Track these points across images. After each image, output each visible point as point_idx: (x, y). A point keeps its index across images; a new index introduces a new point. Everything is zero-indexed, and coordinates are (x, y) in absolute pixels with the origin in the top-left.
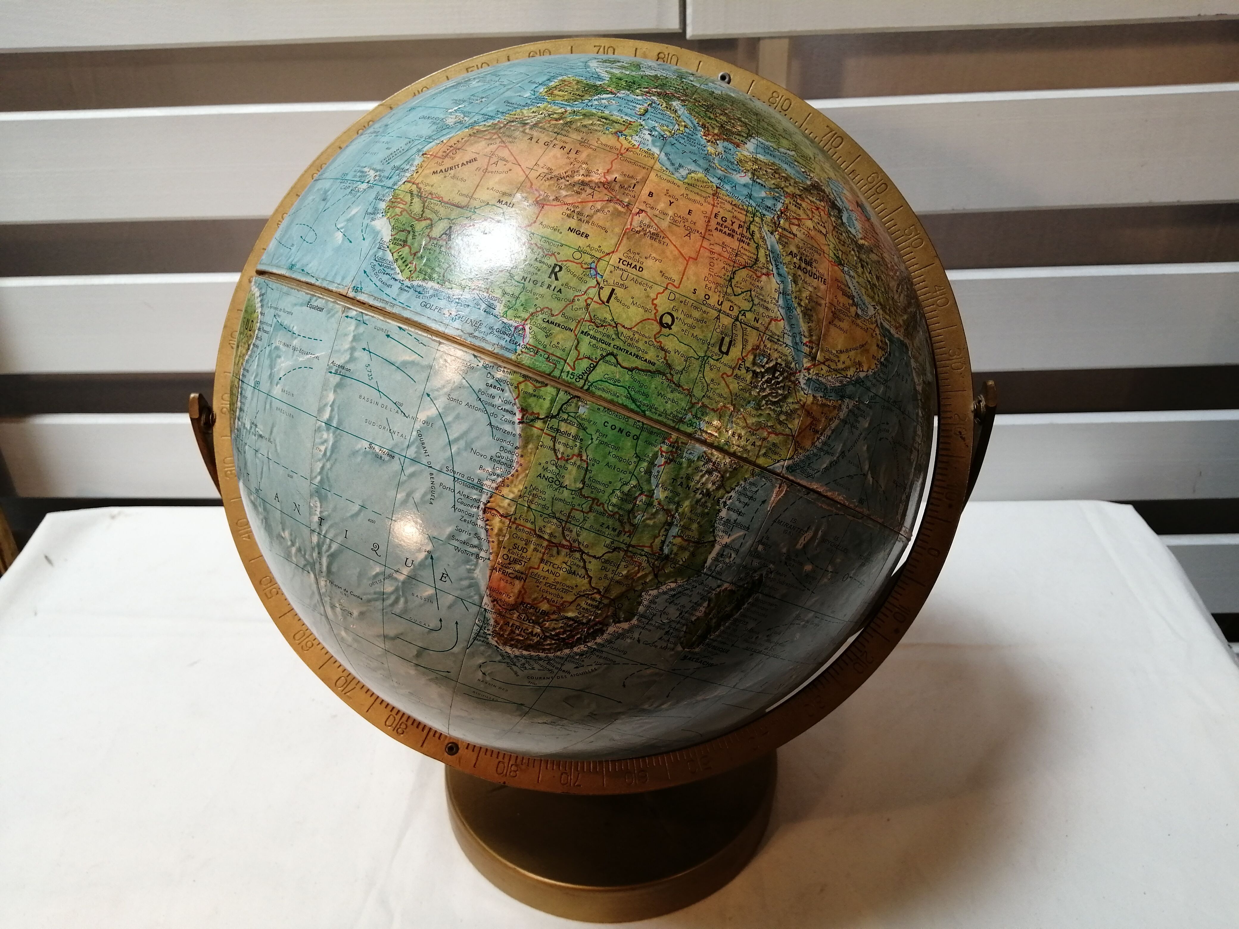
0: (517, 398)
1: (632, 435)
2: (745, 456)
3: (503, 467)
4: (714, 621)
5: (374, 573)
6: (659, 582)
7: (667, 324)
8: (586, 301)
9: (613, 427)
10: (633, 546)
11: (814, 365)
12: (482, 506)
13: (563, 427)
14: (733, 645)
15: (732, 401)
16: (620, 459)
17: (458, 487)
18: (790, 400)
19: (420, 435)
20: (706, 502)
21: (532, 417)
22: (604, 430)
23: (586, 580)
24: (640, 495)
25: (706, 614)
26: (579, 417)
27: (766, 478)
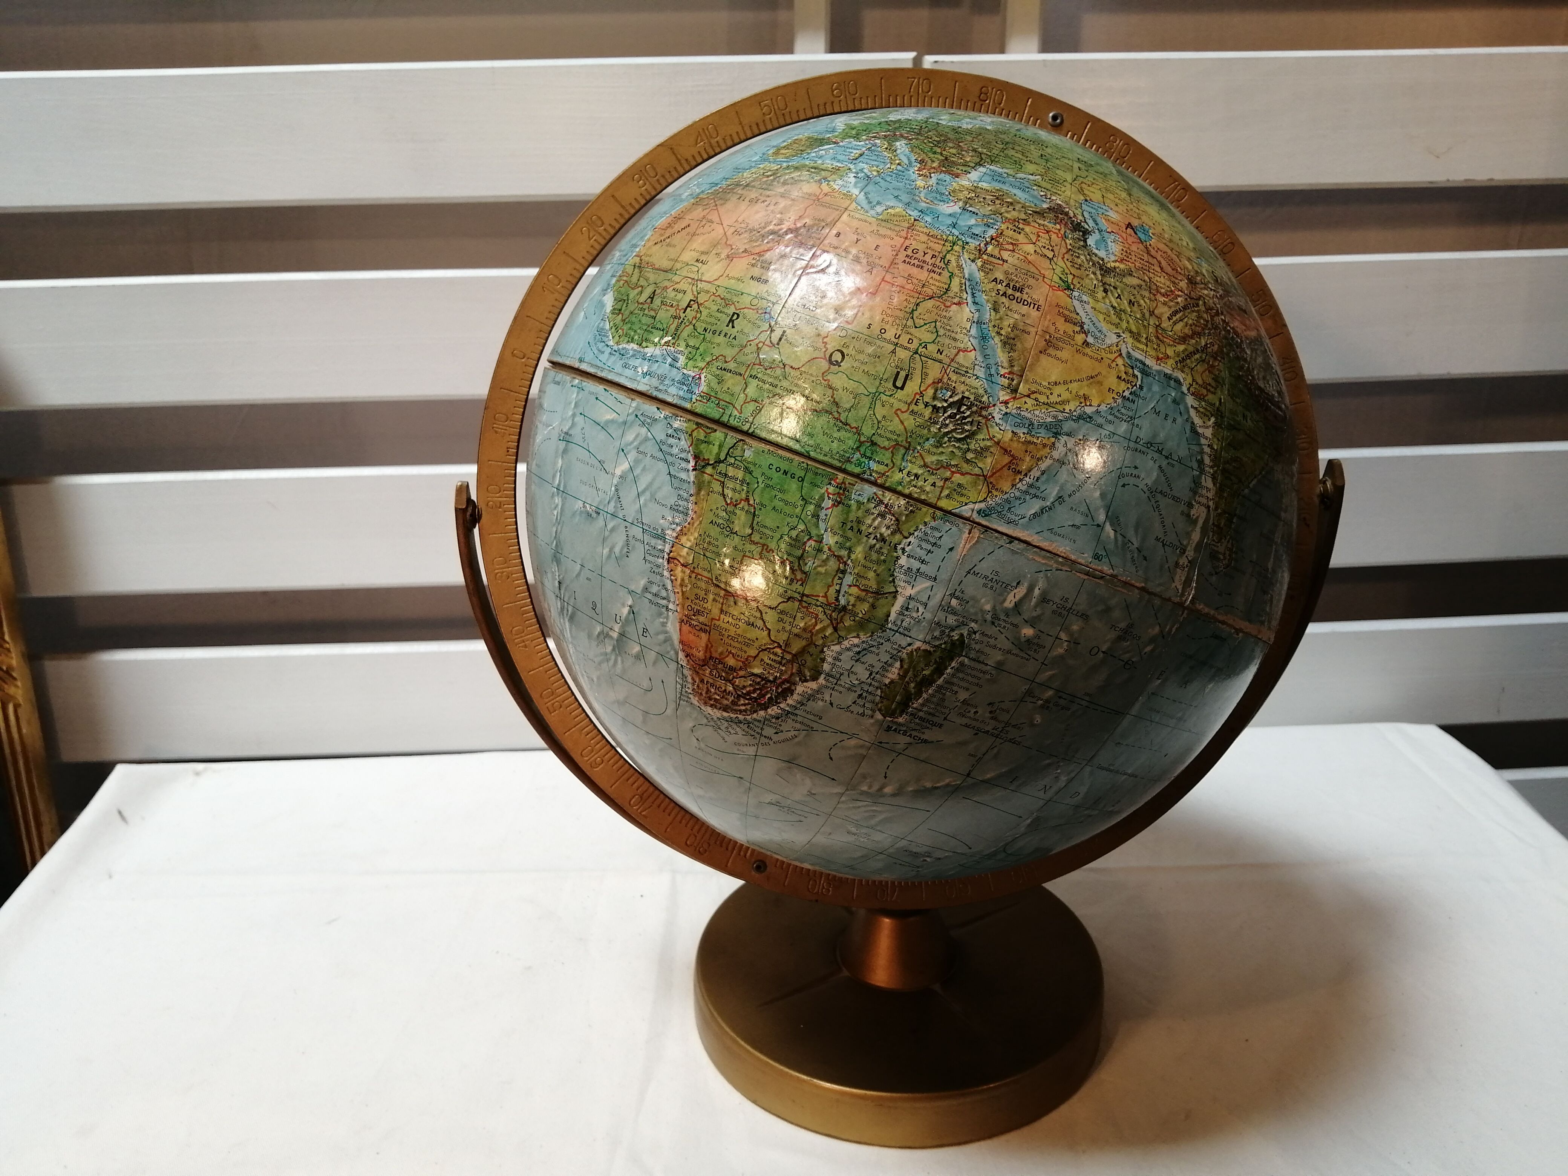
0: (691, 445)
1: (796, 477)
2: (923, 497)
3: (681, 515)
4: (912, 685)
5: (597, 633)
6: (840, 636)
7: (837, 361)
8: (757, 345)
9: (778, 470)
10: (807, 596)
11: (1014, 398)
12: (666, 556)
13: (731, 472)
14: (945, 719)
15: (907, 438)
16: (787, 503)
17: (647, 538)
18: (980, 436)
19: (617, 490)
20: (881, 548)
21: (703, 464)
22: (769, 473)
23: (766, 633)
24: (808, 540)
25: (902, 677)
26: (745, 460)
27: (951, 523)
